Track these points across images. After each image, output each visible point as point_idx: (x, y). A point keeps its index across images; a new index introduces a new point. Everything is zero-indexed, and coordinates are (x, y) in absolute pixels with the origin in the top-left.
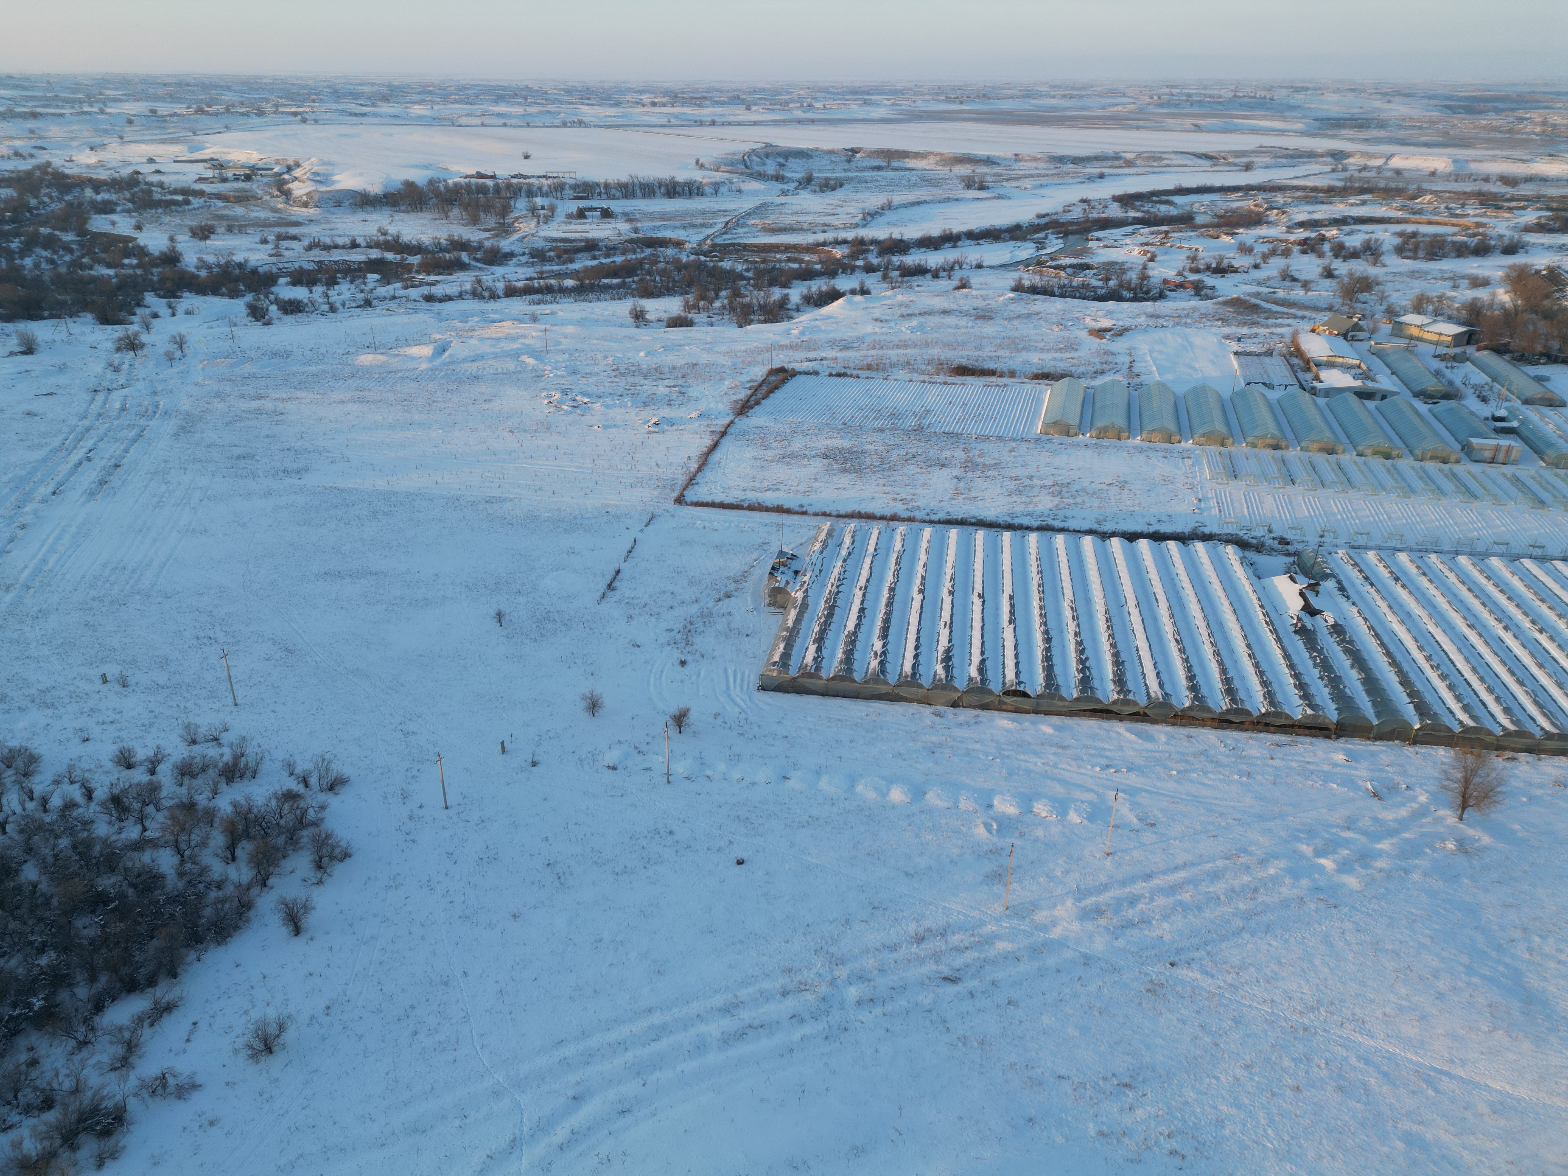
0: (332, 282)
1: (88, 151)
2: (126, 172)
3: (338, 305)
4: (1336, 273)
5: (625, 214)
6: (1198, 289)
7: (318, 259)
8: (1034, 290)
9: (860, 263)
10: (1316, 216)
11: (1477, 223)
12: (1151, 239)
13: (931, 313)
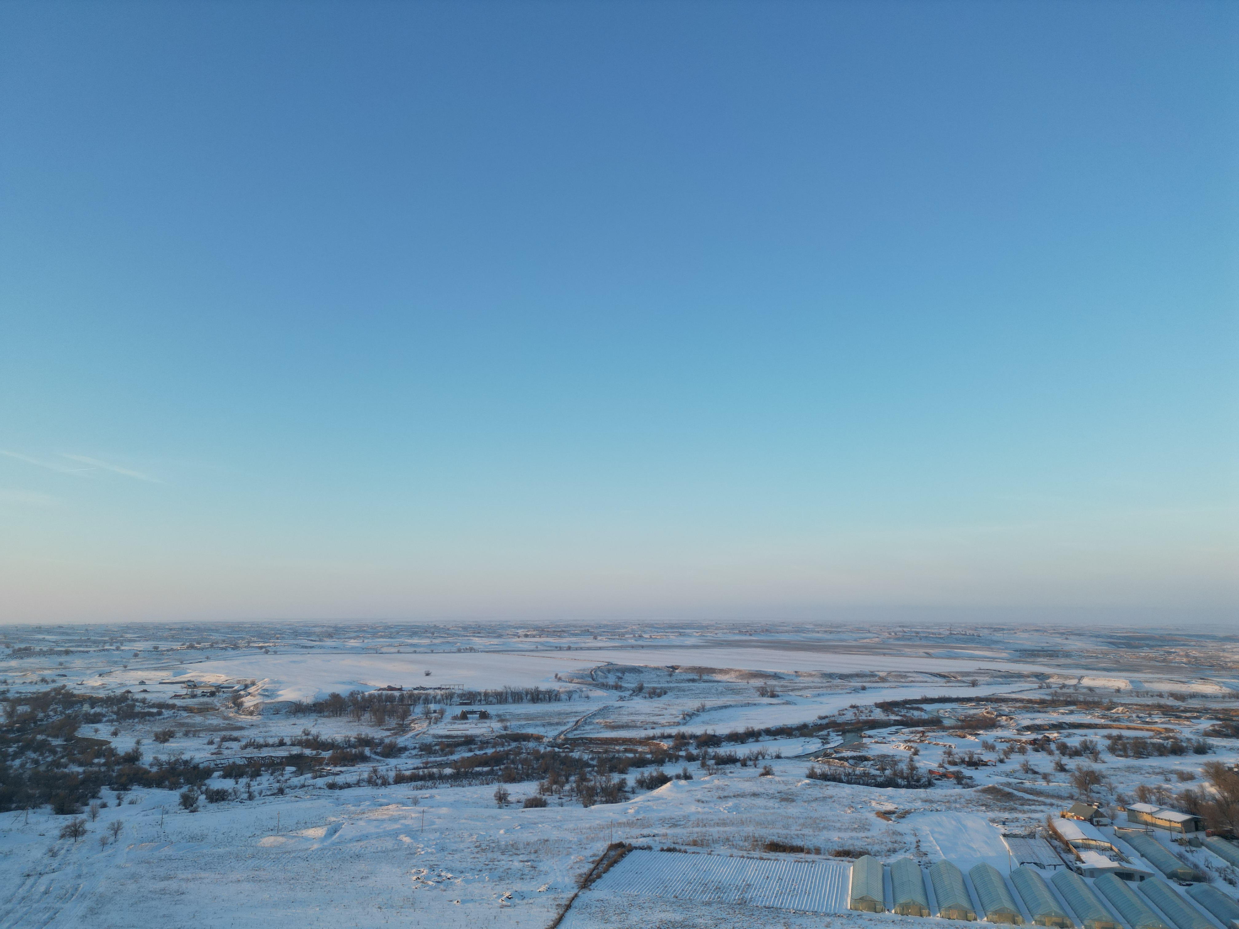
0: (256, 774)
1: (97, 677)
2: (119, 692)
3: (256, 794)
4: (1067, 767)
5: (498, 716)
6: (959, 779)
7: (249, 756)
8: (825, 777)
9: (683, 753)
10: (1038, 722)
11: (1166, 729)
12: (911, 737)
13: (742, 795)
